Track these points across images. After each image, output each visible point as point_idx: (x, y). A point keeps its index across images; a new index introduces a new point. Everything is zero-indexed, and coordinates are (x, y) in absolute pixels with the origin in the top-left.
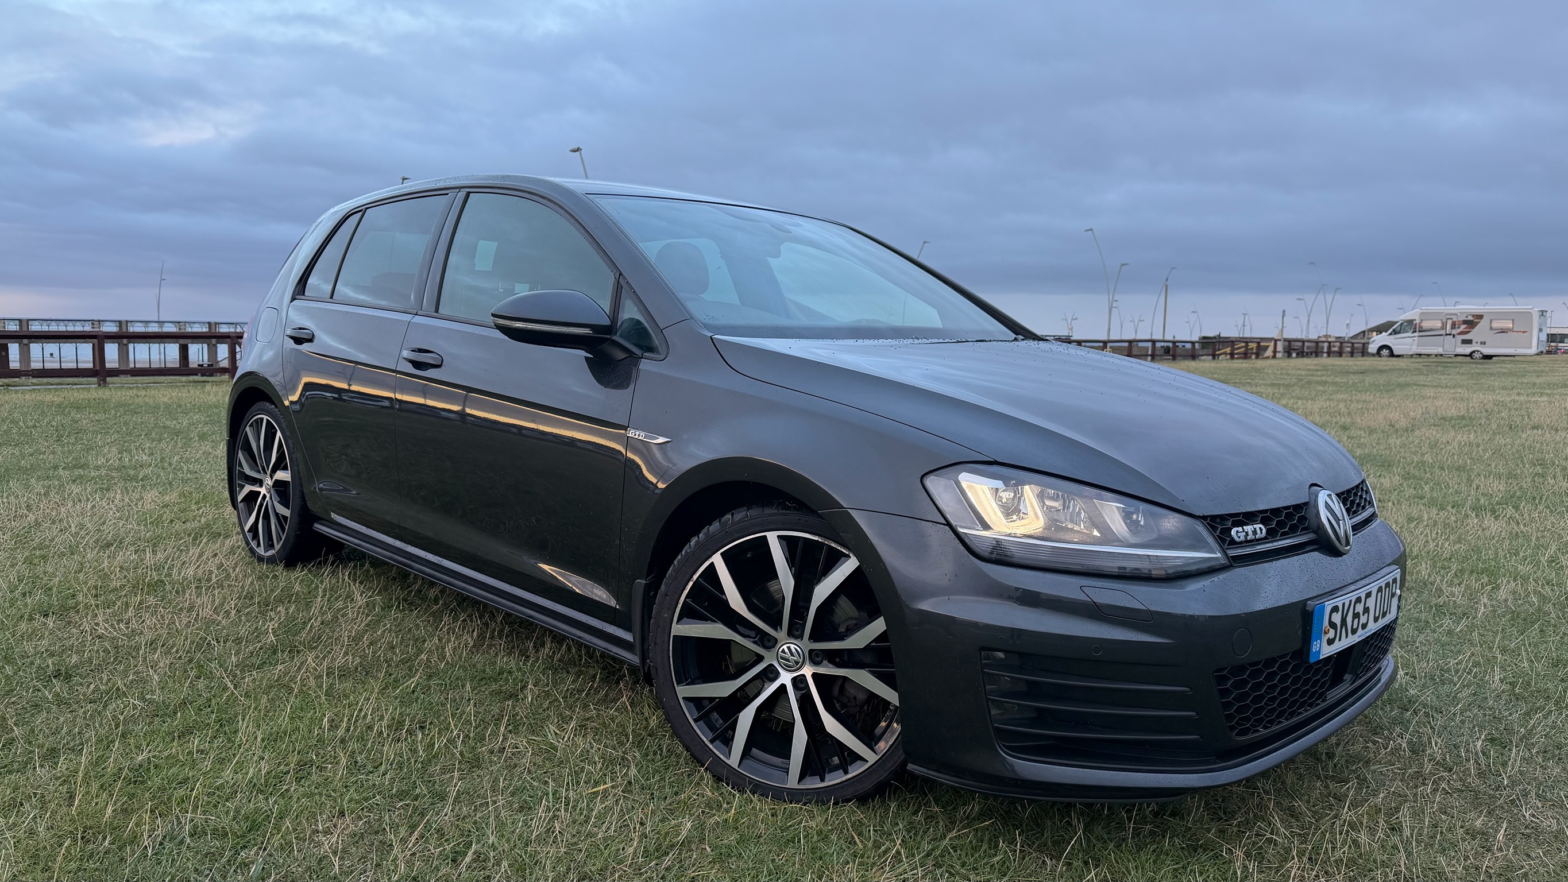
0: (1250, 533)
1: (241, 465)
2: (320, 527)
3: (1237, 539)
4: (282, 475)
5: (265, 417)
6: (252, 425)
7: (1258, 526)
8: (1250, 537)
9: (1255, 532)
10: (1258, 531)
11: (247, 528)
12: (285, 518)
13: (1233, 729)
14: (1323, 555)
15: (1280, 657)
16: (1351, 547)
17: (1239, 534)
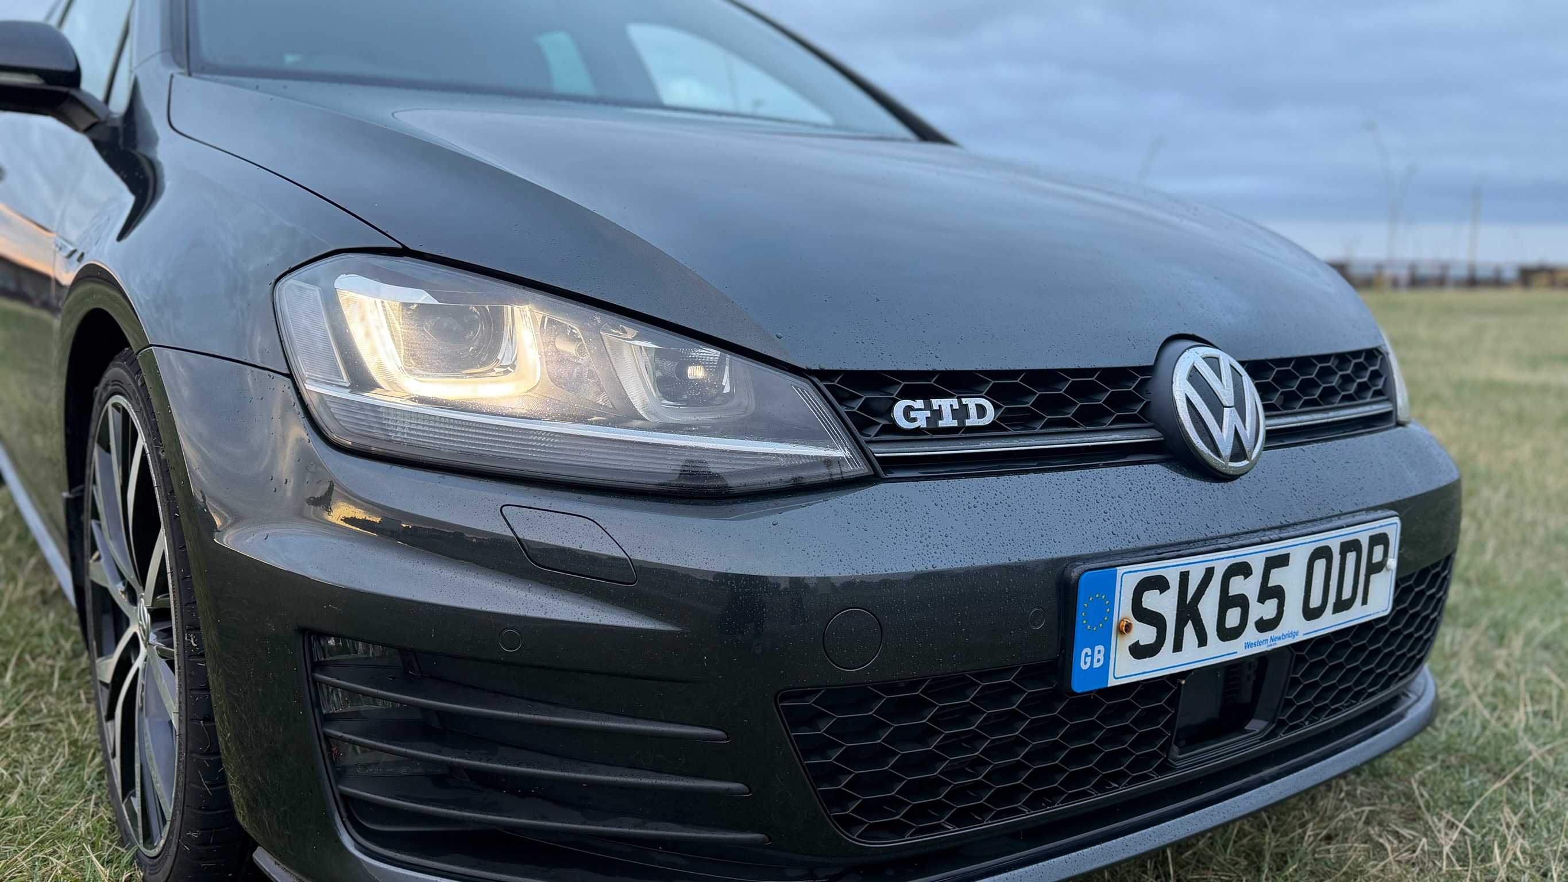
0: (947, 412)
3: (904, 424)
7: (971, 403)
8: (947, 421)
9: (961, 413)
10: (973, 411)
13: (847, 823)
14: (1175, 475)
15: (981, 675)
16: (1253, 464)
17: (913, 414)
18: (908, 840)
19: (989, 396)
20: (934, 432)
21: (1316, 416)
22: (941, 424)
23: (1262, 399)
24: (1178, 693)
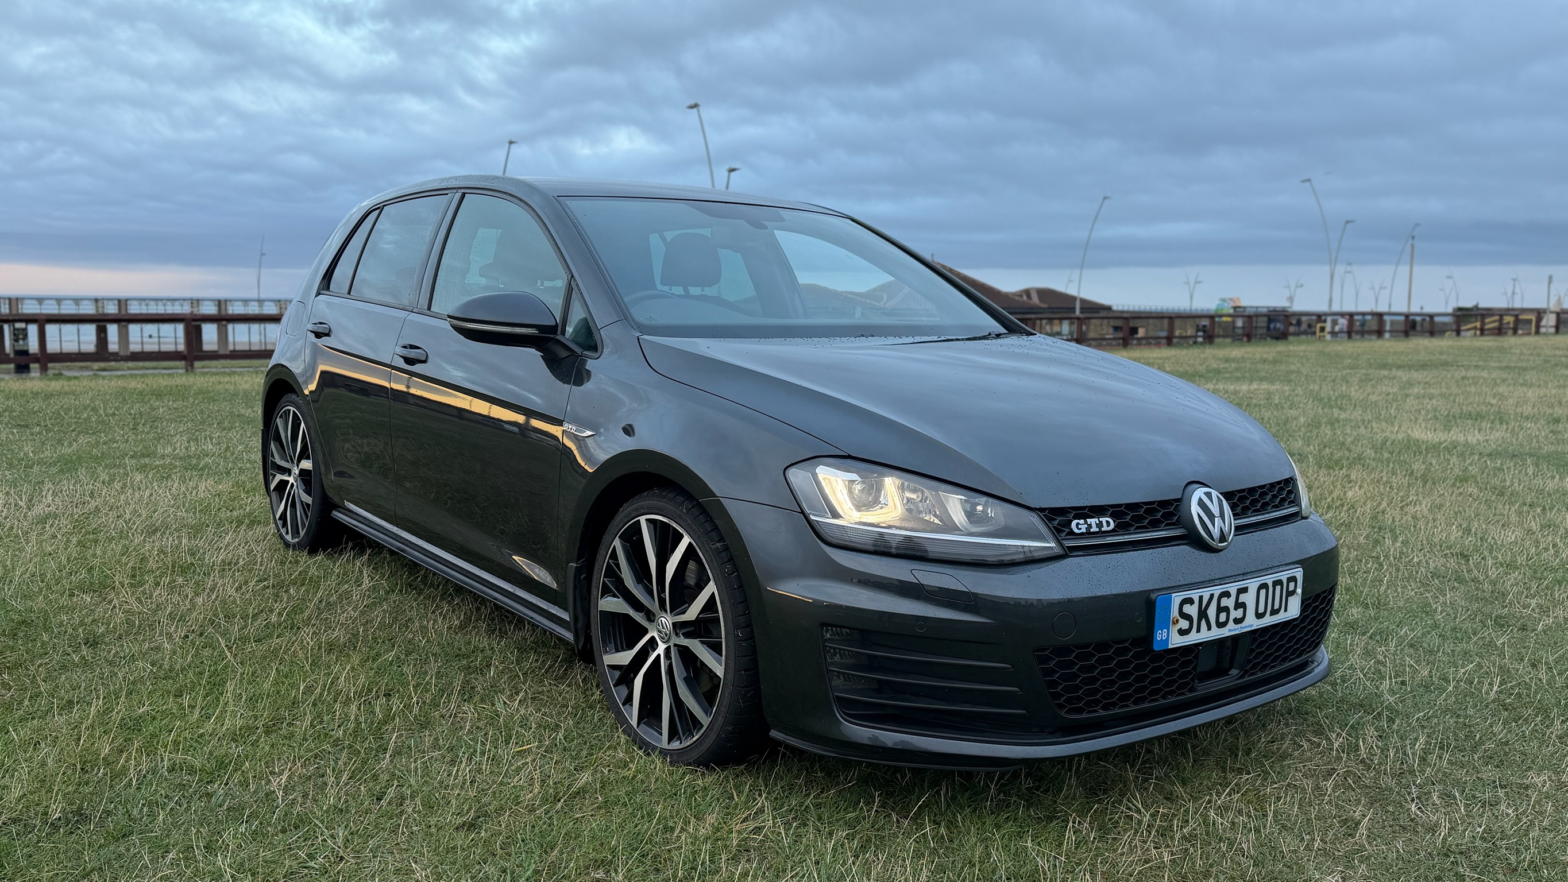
0: (1094, 525)
1: (273, 456)
2: (337, 515)
3: (1076, 531)
4: (307, 465)
5: (292, 409)
6: (281, 417)
7: (1104, 520)
8: (1094, 529)
9: (1100, 525)
10: (1105, 524)
11: (278, 517)
12: (308, 505)
13: (1061, 706)
14: (1194, 550)
15: (1116, 643)
16: (1229, 544)
17: (1080, 526)
18: (1084, 716)
19: (1111, 516)
20: (1089, 534)
21: (1259, 517)
22: (1092, 530)
23: (1232, 511)
24: (1198, 652)
